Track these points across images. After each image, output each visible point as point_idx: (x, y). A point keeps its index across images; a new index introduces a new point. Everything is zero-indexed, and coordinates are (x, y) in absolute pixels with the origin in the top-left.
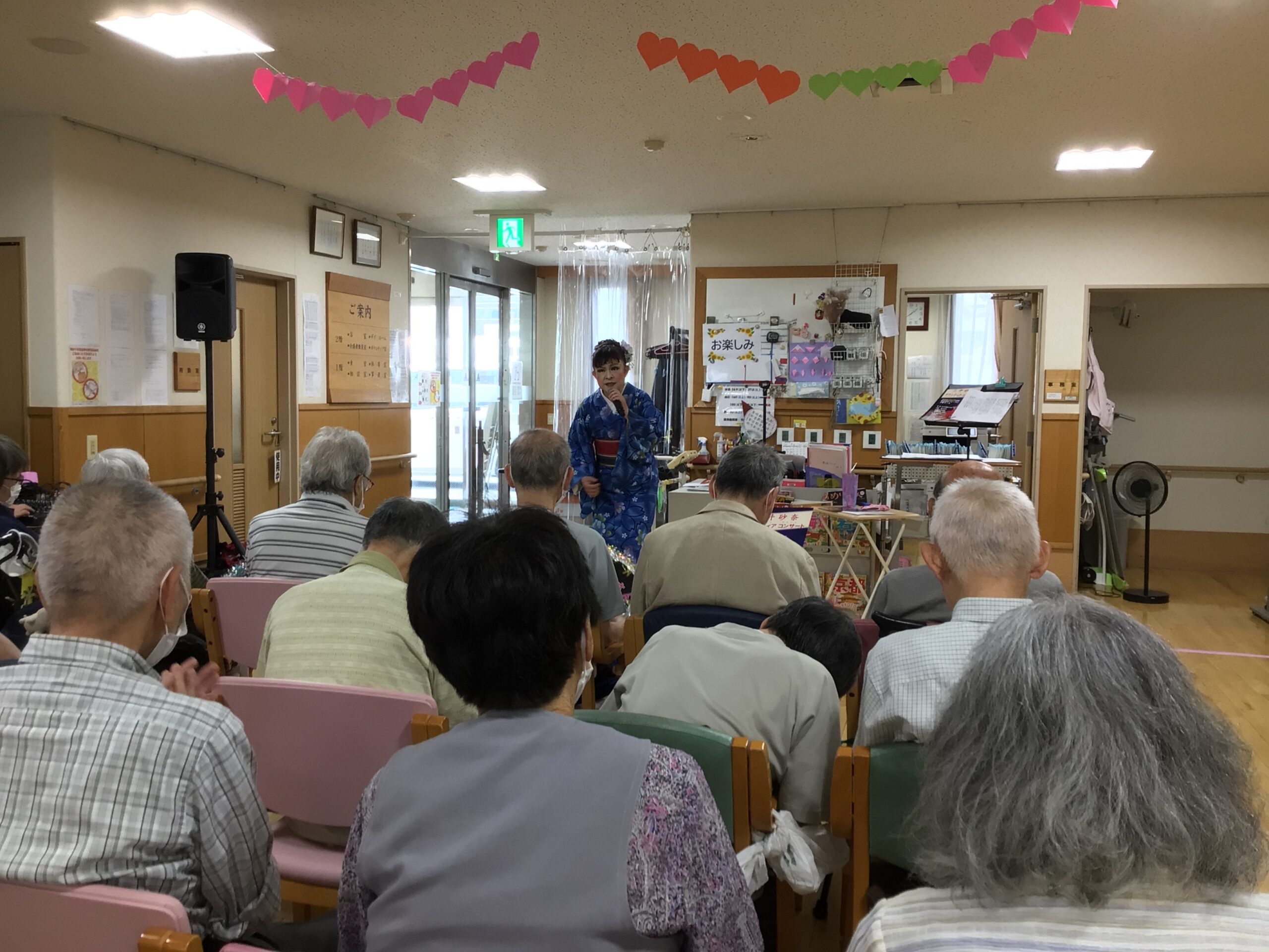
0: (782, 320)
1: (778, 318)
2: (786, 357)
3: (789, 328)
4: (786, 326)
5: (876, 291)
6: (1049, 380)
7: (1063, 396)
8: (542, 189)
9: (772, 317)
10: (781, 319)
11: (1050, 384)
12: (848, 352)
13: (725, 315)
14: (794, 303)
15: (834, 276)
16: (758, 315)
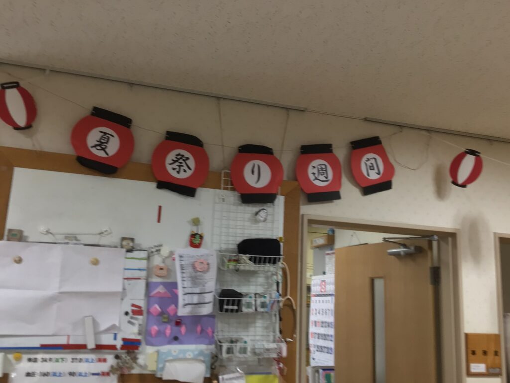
0: (139, 245)
1: (132, 240)
2: (142, 303)
3: (149, 258)
4: (144, 255)
5: (273, 215)
6: (471, 348)
7: (487, 368)
9: (123, 239)
10: (137, 242)
11: (474, 353)
12: (244, 300)
13: (42, 229)
14: (159, 221)
15: (219, 188)
16: (101, 234)
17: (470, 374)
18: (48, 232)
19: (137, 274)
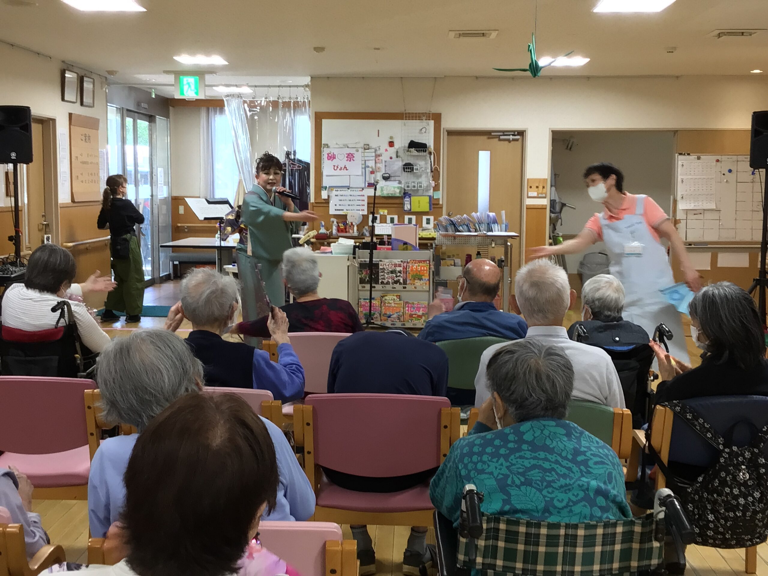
0: (371, 147)
1: (368, 145)
3: (375, 152)
4: (373, 150)
5: (429, 130)
6: (530, 185)
7: (538, 194)
8: (226, 64)
9: (365, 145)
10: (370, 145)
11: (531, 187)
12: (415, 167)
13: (335, 143)
14: (378, 136)
15: (403, 119)
16: (356, 143)
17: (528, 197)
18: (337, 144)
19: (372, 158)
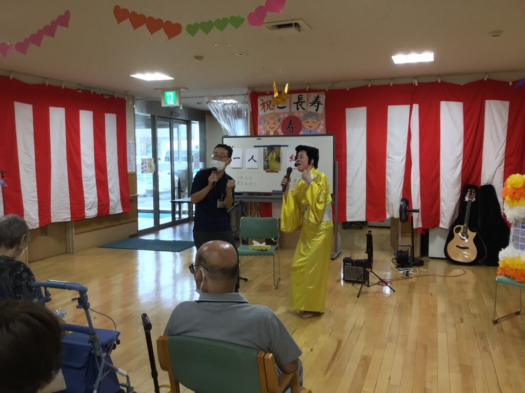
8: (173, 79)
